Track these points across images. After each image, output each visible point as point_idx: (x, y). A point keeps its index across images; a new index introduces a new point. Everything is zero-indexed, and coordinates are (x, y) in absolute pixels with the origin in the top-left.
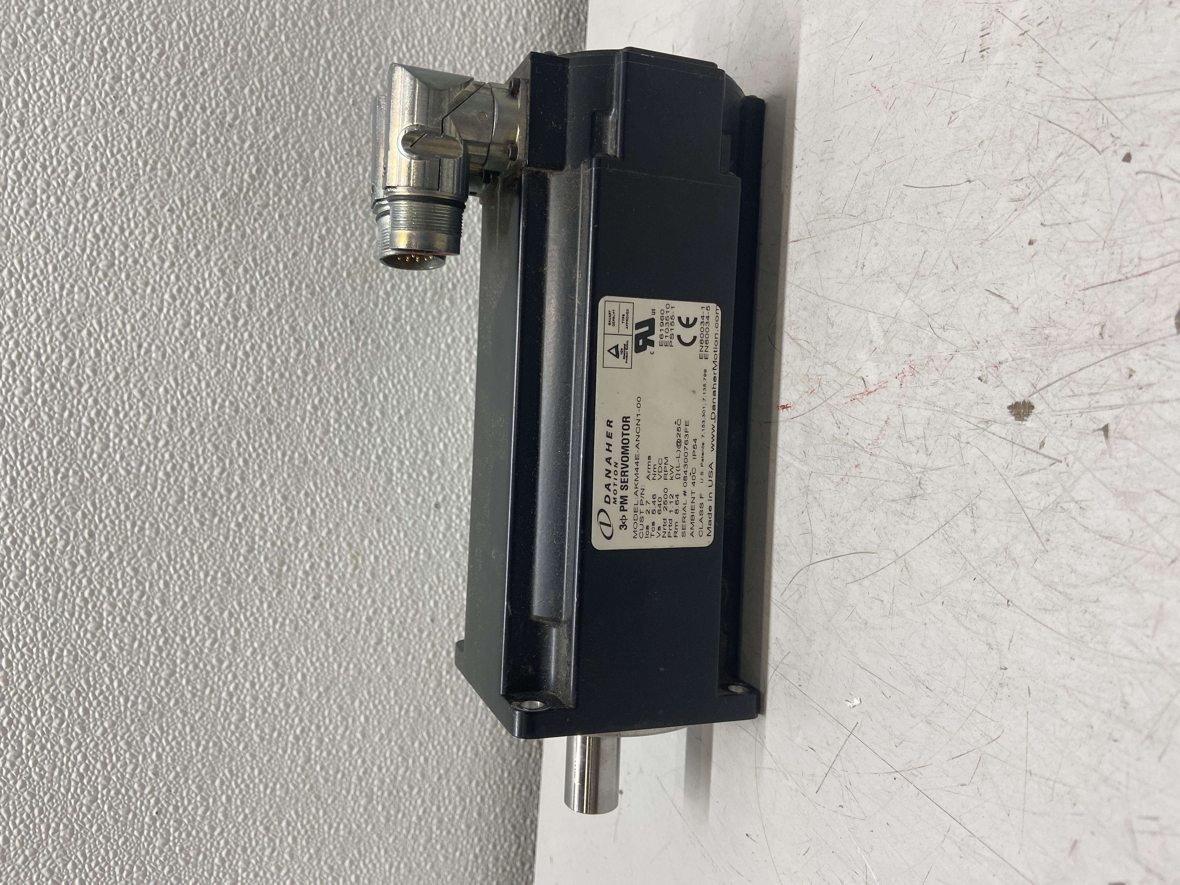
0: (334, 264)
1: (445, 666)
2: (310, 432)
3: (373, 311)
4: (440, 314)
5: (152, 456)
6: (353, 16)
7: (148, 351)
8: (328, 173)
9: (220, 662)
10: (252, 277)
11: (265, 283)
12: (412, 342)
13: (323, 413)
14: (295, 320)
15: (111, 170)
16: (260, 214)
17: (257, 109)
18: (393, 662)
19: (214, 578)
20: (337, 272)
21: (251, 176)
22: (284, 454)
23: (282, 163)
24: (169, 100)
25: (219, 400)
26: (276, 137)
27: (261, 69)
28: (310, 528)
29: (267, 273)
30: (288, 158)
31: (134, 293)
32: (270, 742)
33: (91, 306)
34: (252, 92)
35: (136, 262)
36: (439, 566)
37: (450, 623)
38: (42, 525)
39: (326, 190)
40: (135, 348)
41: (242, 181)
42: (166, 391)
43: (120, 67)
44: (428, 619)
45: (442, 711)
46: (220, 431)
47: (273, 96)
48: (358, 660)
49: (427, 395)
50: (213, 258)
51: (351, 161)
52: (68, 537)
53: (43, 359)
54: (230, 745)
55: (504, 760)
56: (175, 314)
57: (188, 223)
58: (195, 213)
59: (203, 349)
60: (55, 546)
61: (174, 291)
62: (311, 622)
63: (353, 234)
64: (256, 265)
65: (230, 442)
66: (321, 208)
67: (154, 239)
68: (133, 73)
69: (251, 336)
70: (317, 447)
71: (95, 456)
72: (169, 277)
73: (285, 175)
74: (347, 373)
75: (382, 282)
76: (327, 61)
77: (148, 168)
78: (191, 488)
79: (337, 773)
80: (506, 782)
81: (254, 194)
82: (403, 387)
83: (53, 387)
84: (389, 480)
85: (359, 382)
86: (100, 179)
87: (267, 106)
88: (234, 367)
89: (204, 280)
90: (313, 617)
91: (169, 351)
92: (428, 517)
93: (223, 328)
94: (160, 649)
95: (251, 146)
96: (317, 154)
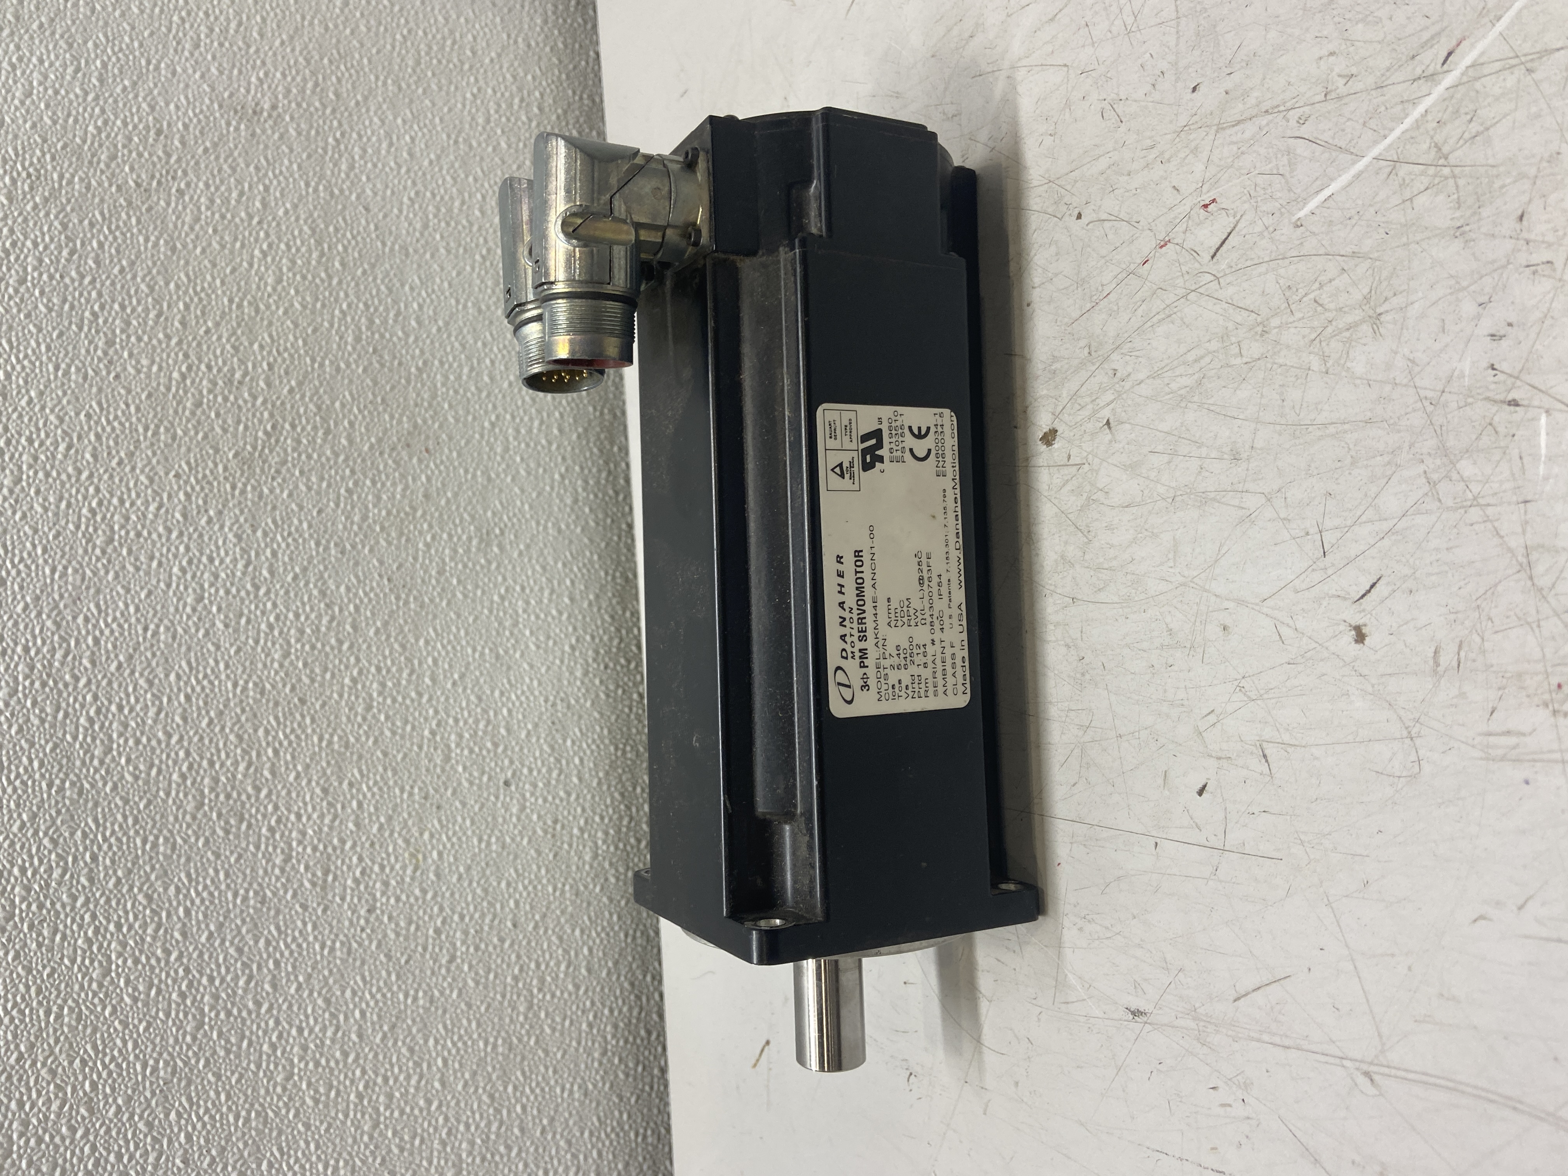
0: (364, 518)
1: (535, 982)
2: (350, 709)
3: (413, 565)
4: (489, 562)
5: (164, 756)
6: (366, 266)
7: (156, 633)
8: (351, 424)
9: (258, 1004)
10: (272, 540)
11: (288, 545)
12: (460, 596)
13: (364, 686)
14: (325, 583)
15: (108, 439)
16: (278, 472)
17: (269, 364)
18: (471, 983)
19: (245, 899)
20: (369, 526)
21: (266, 433)
22: (321, 739)
23: (300, 417)
24: (171, 361)
25: (241, 682)
26: (291, 391)
27: (270, 324)
28: (357, 825)
29: (290, 534)
30: (305, 412)
31: (138, 569)
32: (326, 1106)
33: (88, 588)
34: (262, 347)
35: (139, 535)
36: (516, 857)
37: (536, 927)
38: (34, 851)
39: (351, 442)
40: (140, 632)
41: (256, 439)
42: (178, 677)
43: (114, 332)
44: (509, 924)
45: (537, 1042)
46: (243, 718)
47: (286, 349)
48: (428, 985)
49: (482, 654)
50: (228, 524)
51: (376, 409)
52: (66, 863)
53: (33, 653)
54: (276, 1114)
55: (620, 1097)
56: (186, 588)
57: (198, 488)
58: (205, 476)
59: (220, 626)
60: (50, 876)
61: (184, 563)
62: (366, 943)
63: (383, 485)
64: (276, 526)
65: (256, 731)
66: (346, 460)
67: (158, 509)
68: (129, 337)
69: (275, 605)
70: (360, 726)
71: (96, 762)
72: (177, 548)
73: (303, 429)
74: (388, 637)
75: (420, 533)
76: (342, 311)
77: (150, 433)
78: (212, 790)
79: (413, 1138)
80: (626, 1127)
81: (271, 451)
82: (454, 648)
83: (44, 684)
84: (447, 759)
85: (403, 647)
86: (95, 448)
87: (279, 360)
88: (257, 642)
89: (218, 548)
90: (369, 936)
91: (180, 630)
92: (497, 798)
93: (242, 600)
94: (183, 995)
95: (265, 402)
96: (337, 404)
